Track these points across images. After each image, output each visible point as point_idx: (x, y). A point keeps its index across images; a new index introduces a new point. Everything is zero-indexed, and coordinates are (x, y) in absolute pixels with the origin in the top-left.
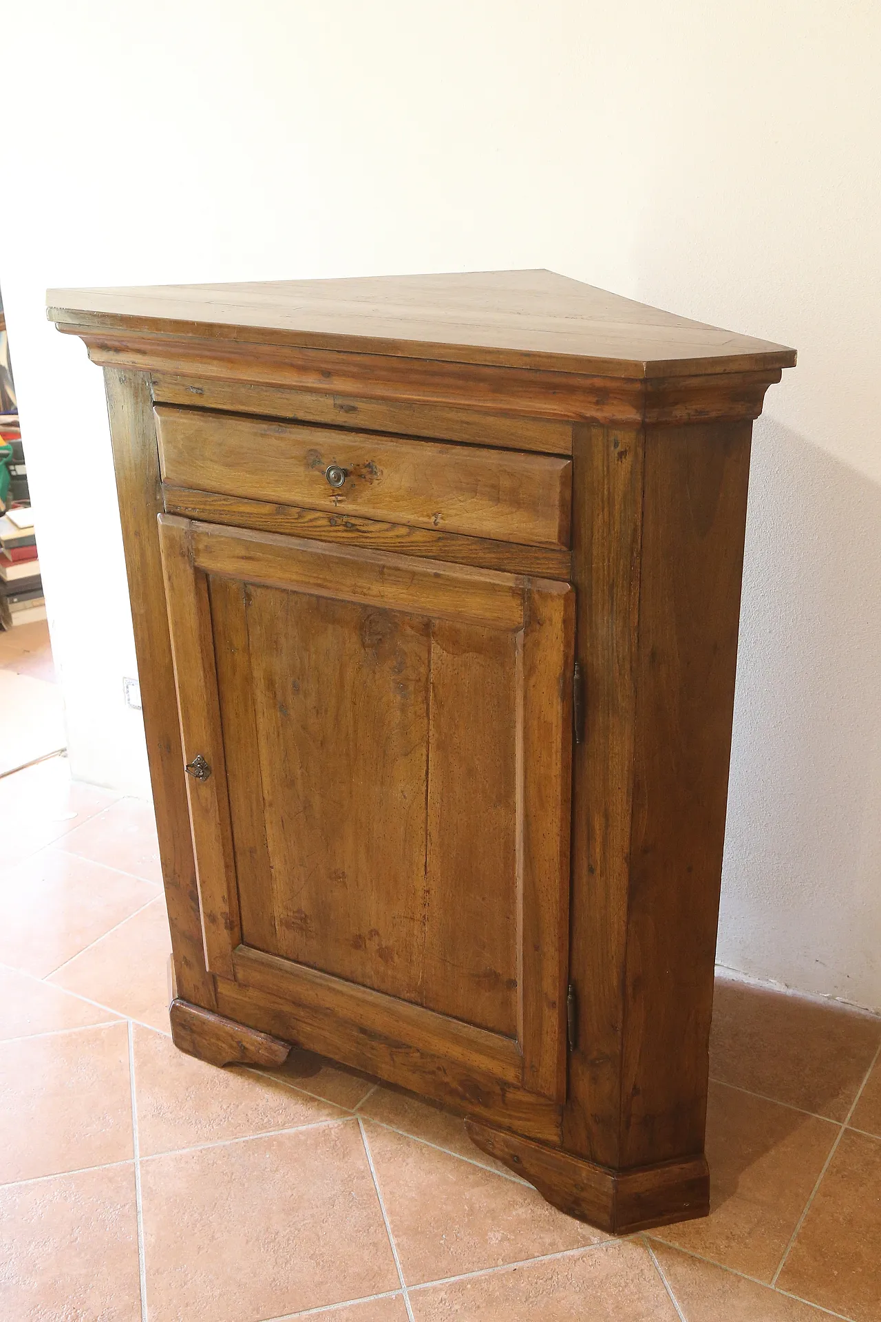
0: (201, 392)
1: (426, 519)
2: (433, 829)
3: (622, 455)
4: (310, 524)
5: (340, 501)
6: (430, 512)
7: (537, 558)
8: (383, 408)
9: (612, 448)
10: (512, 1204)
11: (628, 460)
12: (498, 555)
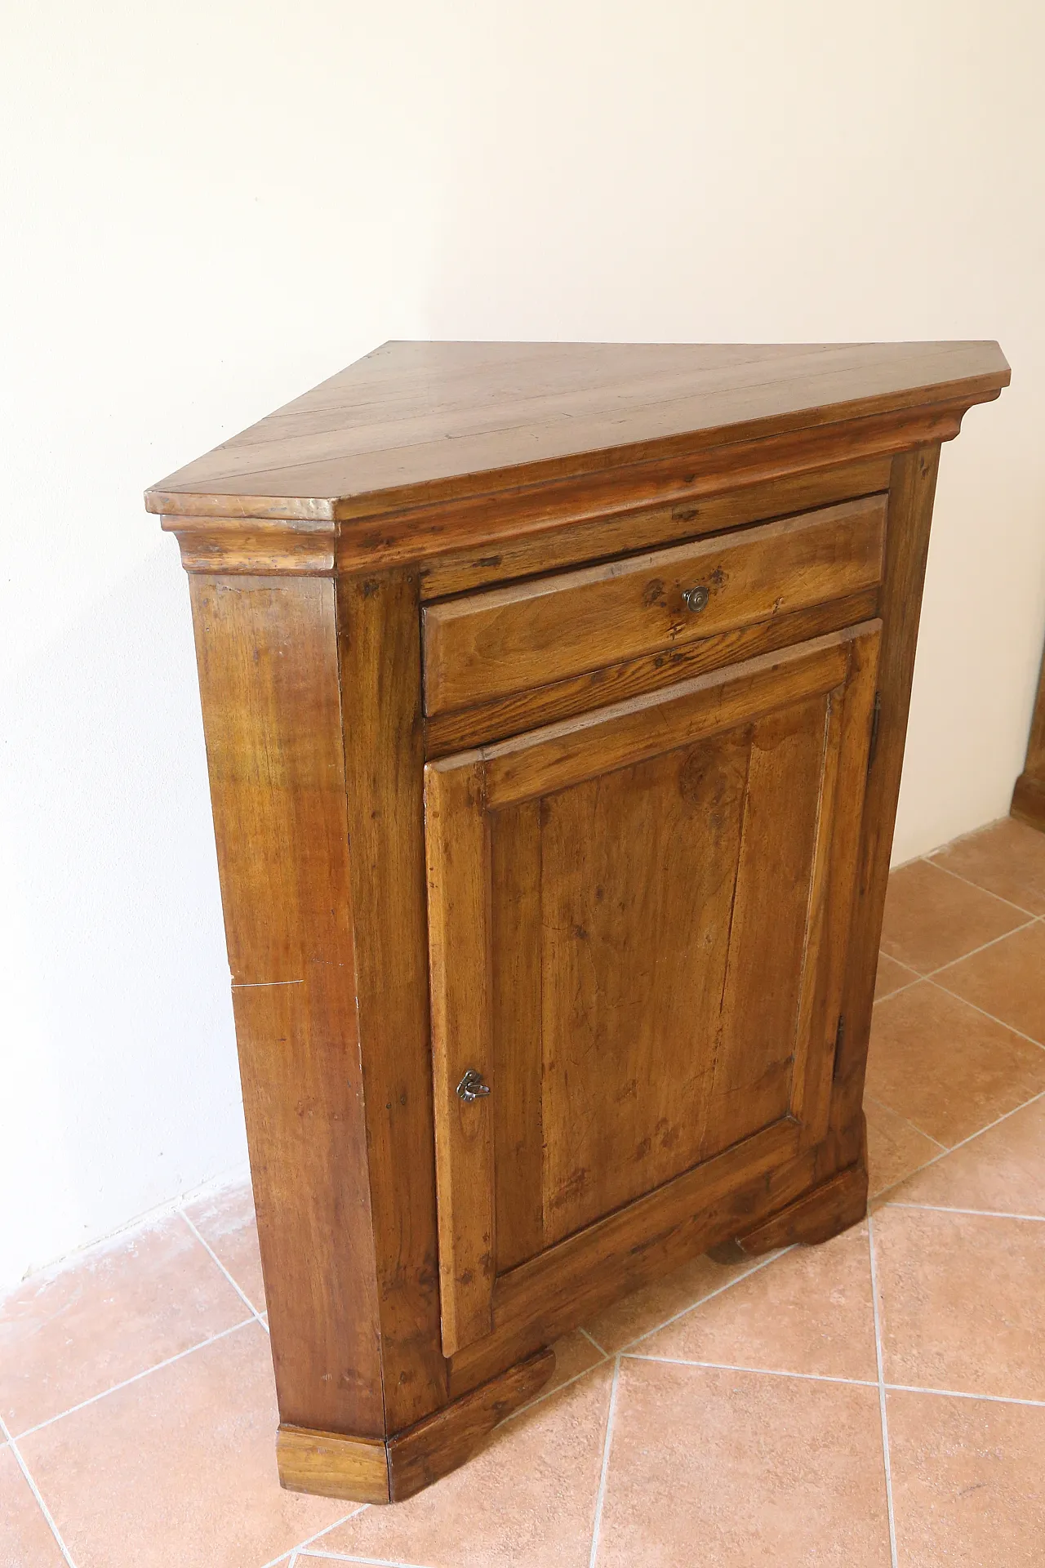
0: (495, 561)
1: (765, 611)
2: (734, 959)
3: (924, 472)
5: (680, 630)
6: (772, 601)
7: (851, 606)
8: (725, 501)
9: (920, 468)
11: (929, 477)
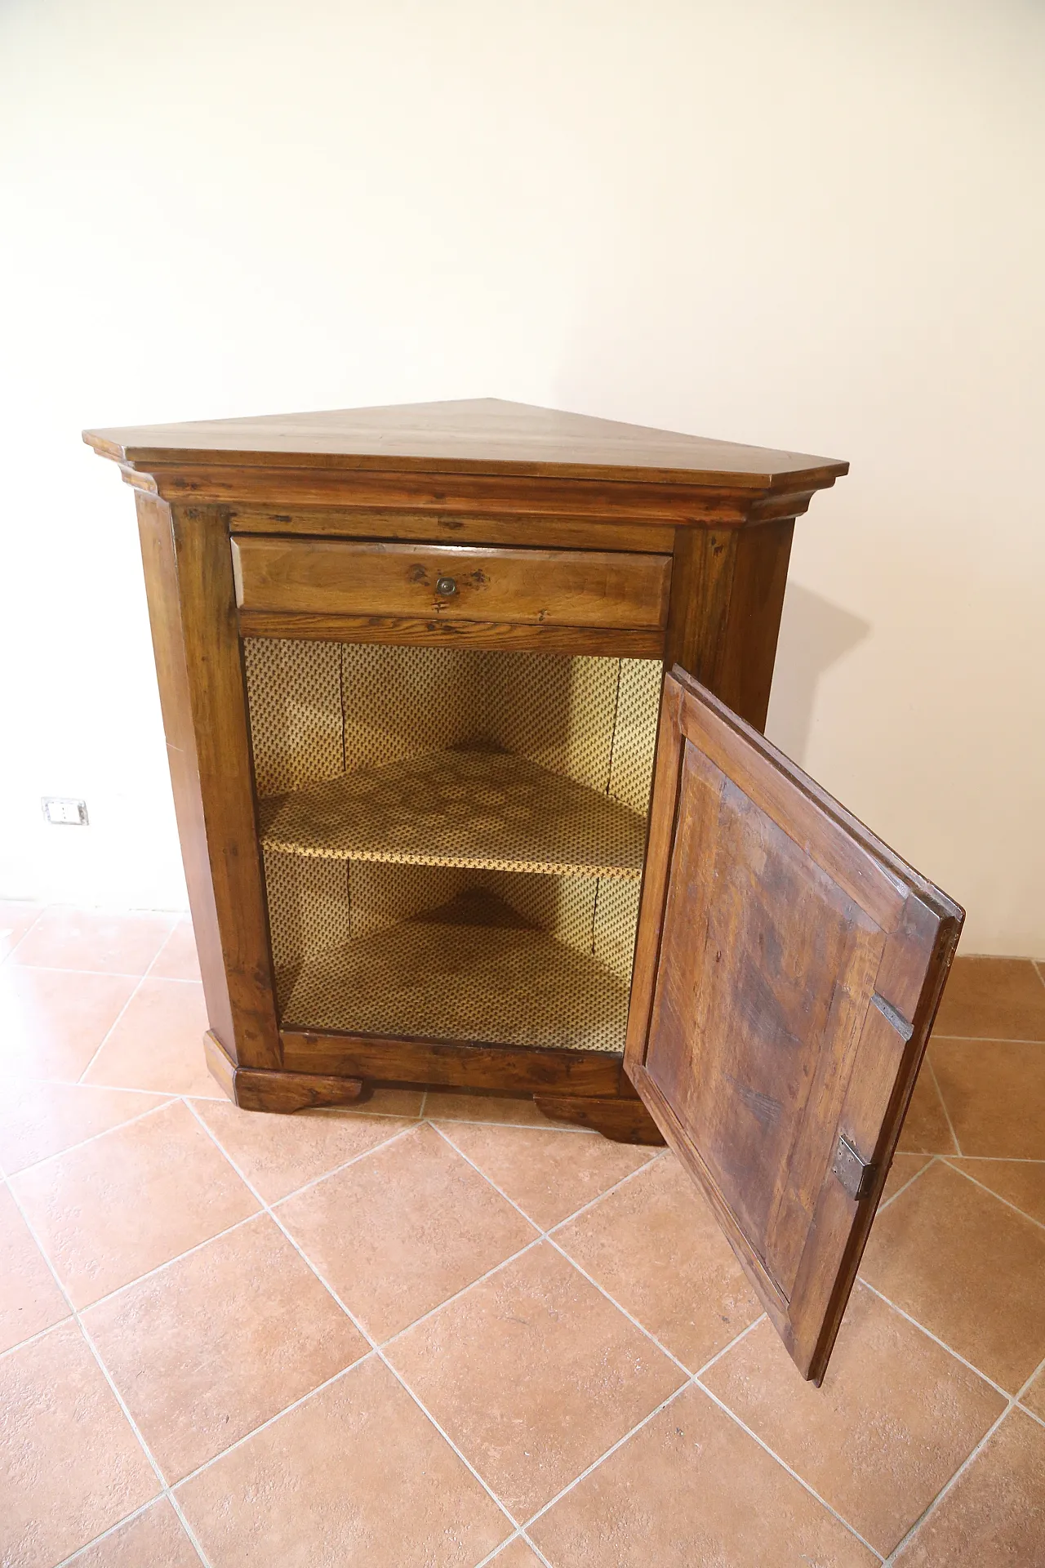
0: (287, 519)
1: (531, 616)
3: (718, 550)
4: (407, 631)
5: (443, 608)
6: (536, 610)
7: (635, 640)
8: (492, 523)
9: (710, 545)
10: (582, 1148)
11: (722, 555)
12: (598, 641)
